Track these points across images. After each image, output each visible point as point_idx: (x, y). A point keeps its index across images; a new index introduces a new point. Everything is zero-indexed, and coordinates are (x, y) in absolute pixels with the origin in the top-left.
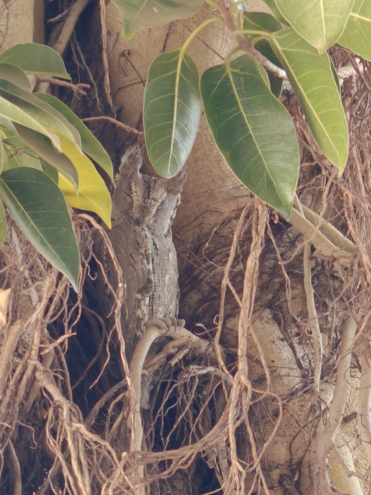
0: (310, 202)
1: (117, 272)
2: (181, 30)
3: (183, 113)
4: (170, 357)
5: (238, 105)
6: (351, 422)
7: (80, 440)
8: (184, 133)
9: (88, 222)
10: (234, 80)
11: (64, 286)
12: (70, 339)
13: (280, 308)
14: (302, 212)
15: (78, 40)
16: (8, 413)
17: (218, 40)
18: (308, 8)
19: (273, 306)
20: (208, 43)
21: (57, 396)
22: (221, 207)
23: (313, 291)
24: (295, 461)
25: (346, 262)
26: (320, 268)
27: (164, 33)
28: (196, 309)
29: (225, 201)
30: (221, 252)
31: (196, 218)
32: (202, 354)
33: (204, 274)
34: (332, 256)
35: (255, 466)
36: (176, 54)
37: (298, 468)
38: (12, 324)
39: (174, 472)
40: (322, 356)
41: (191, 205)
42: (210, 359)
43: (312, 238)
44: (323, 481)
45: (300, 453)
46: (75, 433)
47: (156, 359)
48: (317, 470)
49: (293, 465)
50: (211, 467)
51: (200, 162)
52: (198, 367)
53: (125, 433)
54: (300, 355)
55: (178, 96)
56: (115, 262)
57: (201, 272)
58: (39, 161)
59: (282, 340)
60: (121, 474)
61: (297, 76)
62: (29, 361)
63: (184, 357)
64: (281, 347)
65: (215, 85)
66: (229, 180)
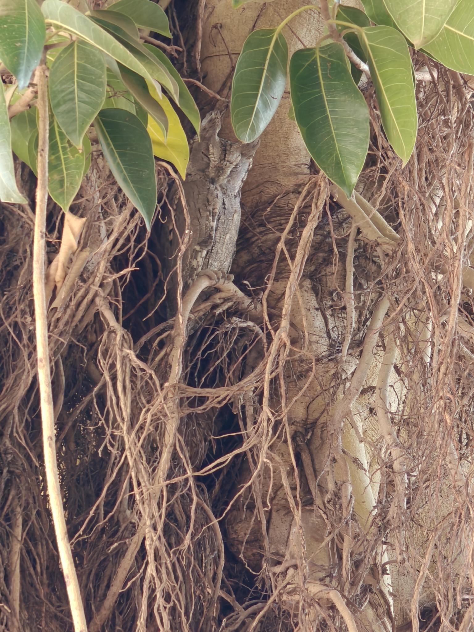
0: (361, 190)
1: (185, 220)
2: (271, 15)
3: (268, 87)
4: (215, 306)
5: (320, 87)
6: (366, 395)
7: (128, 365)
8: (266, 105)
9: (166, 170)
10: (321, 64)
11: (134, 224)
12: (133, 273)
13: (320, 281)
14: (354, 197)
15: (175, 7)
16: (65, 330)
17: (303, 29)
18: (411, 6)
19: (314, 277)
20: (294, 30)
21: (112, 322)
22: (281, 180)
23: (353, 269)
24: (310, 421)
25: (387, 249)
26: (362, 250)
27: (255, 14)
28: (243, 268)
29: (285, 175)
30: (275, 221)
31: (257, 186)
32: (244, 309)
33: (256, 238)
34: (376, 241)
35: (282, 416)
36: (272, 32)
37: (311, 427)
38: (81, 250)
39: (209, 408)
40: (352, 330)
41: (255, 173)
42: (250, 315)
43: (360, 223)
44: (336, 442)
45: (316, 415)
46: (124, 358)
47: (202, 306)
48: (332, 432)
49: (308, 424)
50: (235, 413)
51: (269, 136)
52: (240, 320)
53: (166, 367)
54: (331, 326)
55: (267, 70)
56: (185, 210)
57: (255, 235)
58: (134, 105)
59: (317, 309)
60: (161, 402)
61: (379, 71)
62: (92, 286)
63: (227, 309)
64: (315, 316)
65: (304, 65)
66: (292, 157)
